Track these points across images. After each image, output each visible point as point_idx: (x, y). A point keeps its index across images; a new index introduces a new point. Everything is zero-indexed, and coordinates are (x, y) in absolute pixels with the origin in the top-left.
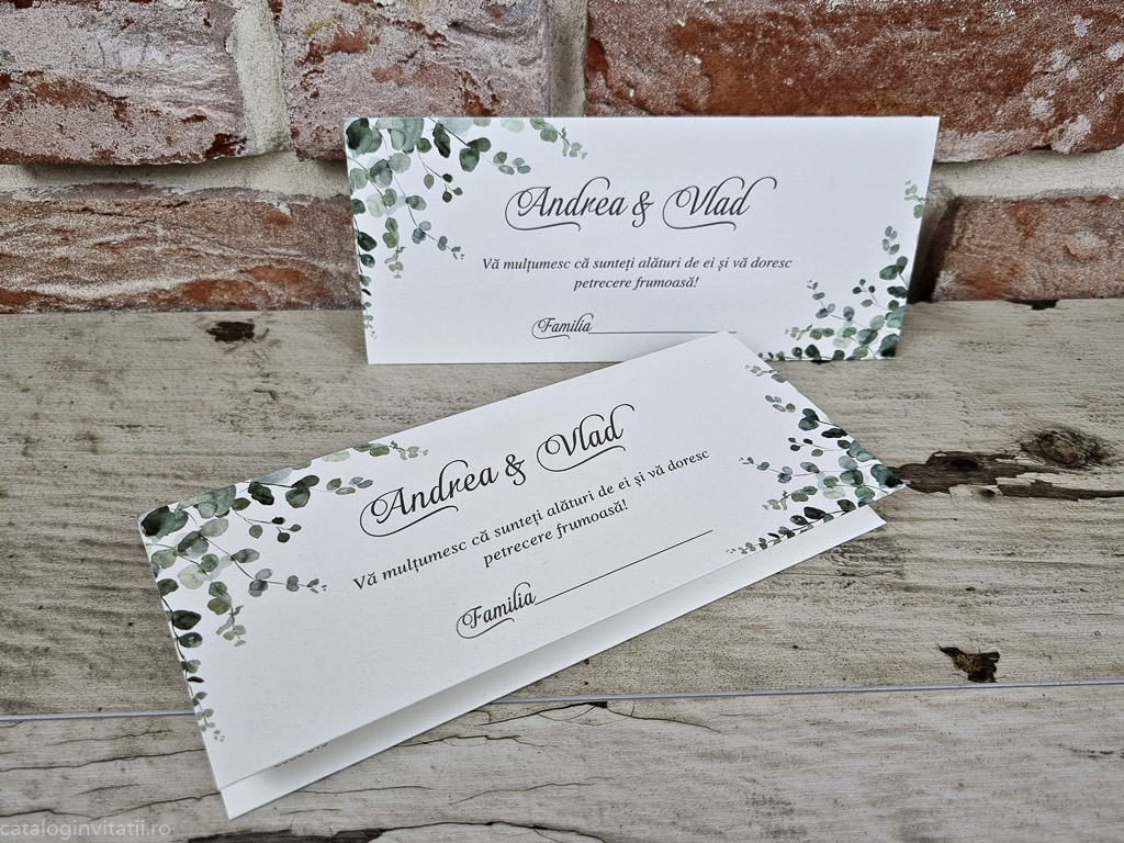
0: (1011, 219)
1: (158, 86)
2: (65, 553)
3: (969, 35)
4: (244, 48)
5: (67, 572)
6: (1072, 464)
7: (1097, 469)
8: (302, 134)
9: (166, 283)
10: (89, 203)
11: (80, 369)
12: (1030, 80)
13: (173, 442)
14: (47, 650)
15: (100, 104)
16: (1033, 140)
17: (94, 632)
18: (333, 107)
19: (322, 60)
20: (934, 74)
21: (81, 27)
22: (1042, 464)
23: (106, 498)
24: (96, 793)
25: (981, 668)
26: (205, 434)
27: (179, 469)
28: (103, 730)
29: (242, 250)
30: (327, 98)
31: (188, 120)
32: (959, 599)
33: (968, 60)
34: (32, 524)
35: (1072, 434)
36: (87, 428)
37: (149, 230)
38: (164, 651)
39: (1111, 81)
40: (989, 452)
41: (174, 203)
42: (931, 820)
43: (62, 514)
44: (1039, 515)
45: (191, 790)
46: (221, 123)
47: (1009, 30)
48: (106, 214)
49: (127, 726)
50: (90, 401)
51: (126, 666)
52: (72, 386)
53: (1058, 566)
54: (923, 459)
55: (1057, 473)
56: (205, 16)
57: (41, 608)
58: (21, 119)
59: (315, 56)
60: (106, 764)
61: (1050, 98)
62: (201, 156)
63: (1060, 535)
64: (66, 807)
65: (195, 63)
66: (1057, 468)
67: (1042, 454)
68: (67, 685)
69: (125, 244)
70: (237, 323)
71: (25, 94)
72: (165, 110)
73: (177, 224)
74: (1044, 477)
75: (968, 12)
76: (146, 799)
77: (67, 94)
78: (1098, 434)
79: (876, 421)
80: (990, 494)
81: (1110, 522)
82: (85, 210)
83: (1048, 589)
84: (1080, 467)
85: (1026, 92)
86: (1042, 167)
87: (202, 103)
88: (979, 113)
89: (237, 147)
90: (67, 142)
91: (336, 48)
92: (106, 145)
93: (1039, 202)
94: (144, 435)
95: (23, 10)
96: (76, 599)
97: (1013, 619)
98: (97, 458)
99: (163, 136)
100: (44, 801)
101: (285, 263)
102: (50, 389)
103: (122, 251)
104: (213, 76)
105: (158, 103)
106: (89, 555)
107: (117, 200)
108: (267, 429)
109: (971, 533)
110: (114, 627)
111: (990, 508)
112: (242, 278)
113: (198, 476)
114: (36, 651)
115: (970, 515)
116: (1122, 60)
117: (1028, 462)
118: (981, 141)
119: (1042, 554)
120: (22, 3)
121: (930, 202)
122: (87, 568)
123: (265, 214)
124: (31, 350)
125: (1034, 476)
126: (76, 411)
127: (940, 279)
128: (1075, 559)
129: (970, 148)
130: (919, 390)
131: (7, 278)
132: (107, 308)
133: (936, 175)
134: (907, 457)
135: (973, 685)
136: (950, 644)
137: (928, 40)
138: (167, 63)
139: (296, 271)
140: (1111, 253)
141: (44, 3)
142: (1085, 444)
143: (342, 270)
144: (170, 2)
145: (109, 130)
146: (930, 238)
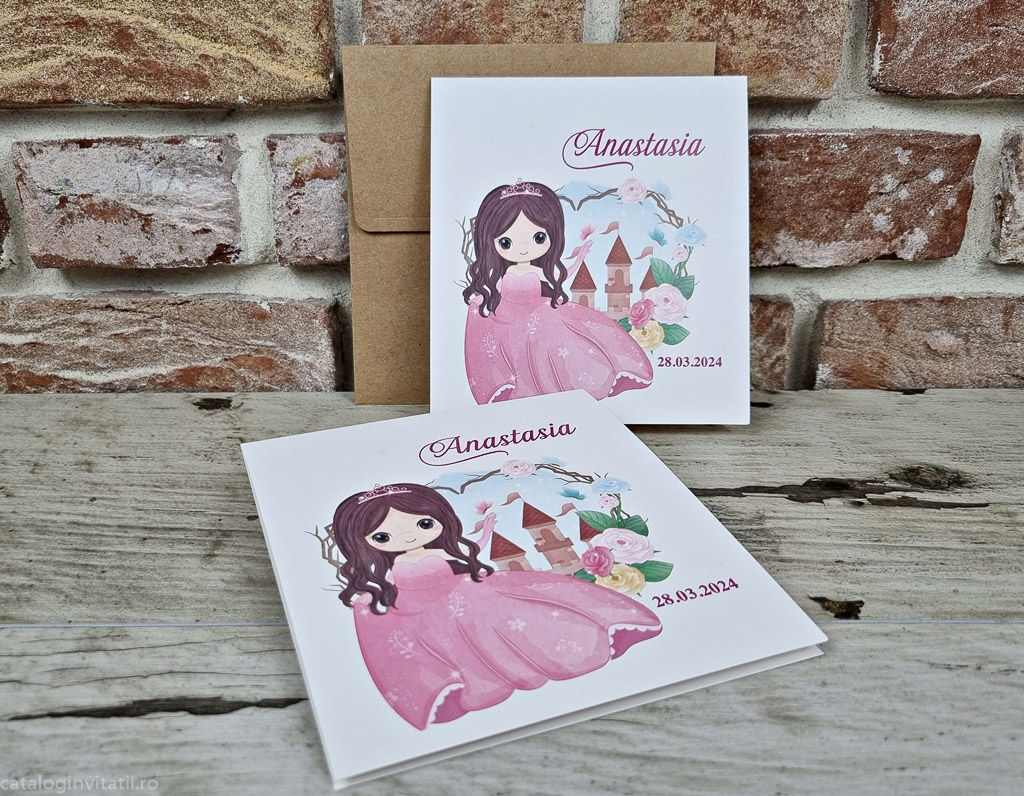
0: (872, 316)
1: (177, 207)
2: (56, 529)
3: (813, 163)
4: (246, 179)
5: (55, 541)
6: (936, 486)
7: (958, 490)
8: (284, 243)
9: (164, 370)
10: (112, 301)
11: (85, 424)
12: (869, 199)
13: (155, 466)
14: (31, 586)
15: (132, 220)
16: (880, 249)
17: (72, 576)
18: (310, 222)
19: (304, 185)
20: (788, 195)
21: (126, 162)
22: (909, 486)
24: (57, 672)
25: (849, 610)
26: (182, 462)
27: (158, 482)
28: (69, 634)
29: (228, 342)
30: (305, 214)
31: (197, 232)
32: (828, 567)
33: (815, 184)
34: (32, 512)
35: (937, 469)
36: (85, 458)
37: (156, 325)
38: (129, 588)
39: (937, 200)
40: (860, 478)
41: (179, 302)
42: (795, 704)
43: (56, 507)
44: (904, 517)
45: (139, 671)
46: (222, 235)
47: (844, 160)
48: (123, 311)
49: (91, 632)
50: (89, 442)
51: (96, 596)
52: (77, 434)
53: (921, 548)
54: (801, 482)
55: (922, 492)
56: (219, 154)
57: (30, 561)
58: (70, 232)
59: (299, 182)
60: (69, 655)
61: (888, 214)
62: (204, 262)
63: (923, 530)
64: (33, 679)
65: (207, 190)
66: (922, 489)
67: (909, 480)
68: (46, 606)
69: (135, 335)
70: (218, 399)
71: (76, 212)
72: (180, 225)
73: (178, 319)
74: (908, 494)
75: (808, 146)
76: (100, 676)
77: (108, 212)
78: (960, 469)
79: (760, 459)
80: (860, 504)
81: (970, 522)
82: (108, 307)
83: (911, 562)
84: (943, 489)
85: (867, 208)
86: (895, 276)
87: (209, 220)
88: (831, 226)
89: (233, 256)
90: (102, 250)
91: (315, 176)
92: (132, 252)
93: (894, 302)
94: (132, 462)
95: (85, 149)
96: (61, 556)
97: (877, 581)
98: (91, 475)
99: (176, 245)
100: (14, 676)
101: (262, 352)
102: (59, 435)
103: (132, 341)
104: (219, 200)
105: (176, 219)
106: (76, 531)
107: (134, 299)
108: (233, 460)
109: (841, 527)
110: (89, 573)
111: (860, 512)
112: (226, 365)
113: (173, 486)
114: (22, 586)
115: (840, 516)
116: (943, 183)
117: (895, 485)
118: (836, 250)
119: (906, 541)
120: (85, 144)
121: (803, 307)
122: (72, 539)
123: (249, 310)
124: (47, 414)
125: (900, 494)
126: (78, 448)
127: (819, 372)
128: (936, 545)
129: (827, 255)
130: (799, 441)
131: (37, 364)
132: (113, 391)
133: (804, 283)
134: (786, 481)
135: (839, 621)
136: (819, 595)
137: (780, 168)
138: (186, 191)
139: (271, 360)
140: (968, 350)
141: (101, 145)
142: (948, 475)
143: (308, 360)
144: (194, 142)
145: (135, 240)
146: (808, 340)
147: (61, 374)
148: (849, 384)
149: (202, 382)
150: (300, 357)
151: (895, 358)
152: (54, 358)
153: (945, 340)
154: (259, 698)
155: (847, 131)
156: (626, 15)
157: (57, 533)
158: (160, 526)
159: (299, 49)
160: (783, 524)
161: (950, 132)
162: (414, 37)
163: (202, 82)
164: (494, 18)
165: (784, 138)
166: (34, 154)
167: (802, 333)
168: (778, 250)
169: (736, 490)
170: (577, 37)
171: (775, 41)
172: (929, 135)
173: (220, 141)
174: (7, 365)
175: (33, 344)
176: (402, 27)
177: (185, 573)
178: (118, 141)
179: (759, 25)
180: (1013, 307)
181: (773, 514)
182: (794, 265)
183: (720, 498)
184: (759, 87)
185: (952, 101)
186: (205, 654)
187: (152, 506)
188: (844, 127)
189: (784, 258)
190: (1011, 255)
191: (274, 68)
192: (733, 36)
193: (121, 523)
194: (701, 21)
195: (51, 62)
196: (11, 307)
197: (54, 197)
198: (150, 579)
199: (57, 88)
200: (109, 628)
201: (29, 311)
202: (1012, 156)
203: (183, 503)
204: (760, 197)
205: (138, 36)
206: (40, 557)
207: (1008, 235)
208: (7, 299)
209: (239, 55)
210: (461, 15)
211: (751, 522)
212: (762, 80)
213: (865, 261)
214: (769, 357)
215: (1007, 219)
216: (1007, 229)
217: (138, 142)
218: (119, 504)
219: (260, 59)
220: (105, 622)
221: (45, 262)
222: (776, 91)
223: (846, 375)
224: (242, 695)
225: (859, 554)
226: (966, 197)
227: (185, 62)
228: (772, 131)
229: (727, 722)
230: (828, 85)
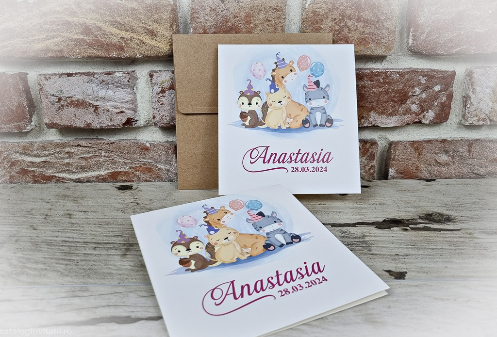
0: (412, 148)
1: (110, 102)
3: (384, 83)
4: (140, 90)
5: (56, 249)
6: (439, 222)
7: (449, 223)
8: (157, 117)
9: (103, 173)
10: (80, 143)
11: (68, 197)
12: (409, 98)
13: (100, 216)
14: (46, 269)
15: (90, 107)
16: (414, 119)
18: (167, 108)
19: (165, 92)
20: (374, 96)
21: (87, 83)
22: (428, 222)
23: (73, 230)
24: (59, 306)
25: (400, 276)
26: (111, 214)
27: (101, 222)
28: (63, 290)
29: (131, 160)
30: (165, 105)
31: (118, 113)
32: (392, 257)
33: (386, 91)
34: (45, 236)
35: (440, 214)
36: (68, 212)
37: (100, 153)
38: (89, 269)
39: (438, 98)
40: (407, 218)
41: (110, 143)
43: (56, 234)
44: (425, 235)
45: (94, 305)
46: (129, 114)
47: (398, 81)
49: (73, 289)
50: (70, 205)
51: (75, 273)
52: (65, 202)
53: (432, 249)
54: (381, 220)
56: (128, 79)
57: (45, 258)
58: (62, 113)
59: (163, 91)
60: (63, 299)
61: (417, 104)
62: (121, 125)
63: (433, 240)
64: (47, 309)
65: (123, 95)
66: (433, 223)
67: (427, 219)
68: (52, 277)
69: (90, 158)
70: (127, 186)
71: (65, 104)
72: (111, 110)
73: (109, 150)
74: (427, 225)
75: (382, 76)
76: (77, 308)
77: (79, 104)
78: (450, 214)
79: (364, 210)
80: (407, 230)
81: (453, 237)
82: (79, 145)
83: (428, 255)
84: (442, 223)
85: (408, 102)
86: (421, 130)
87: (124, 107)
88: (393, 109)
89: (134, 123)
90: (76, 120)
91: (170, 89)
92: (89, 121)
93: (421, 142)
94: (89, 214)
95: (70, 77)
96: (59, 255)
97: (413, 263)
98: (71, 220)
99: (109, 118)
101: (146, 165)
102: (57, 202)
103: (89, 160)
104: (128, 99)
105: (109, 107)
106: (65, 245)
107: (90, 142)
108: (134, 212)
109: (398, 240)
110: (71, 263)
111: (406, 233)
112: (130, 170)
113: (108, 224)
114: (42, 269)
115: (398, 235)
116: (440, 91)
117: (422, 221)
118: (395, 119)
119: (426, 246)
120: (69, 75)
121: (382, 144)
122: (64, 248)
123: (141, 147)
124: (51, 193)
125: (424, 225)
126: (65, 208)
127: (390, 172)
128: (439, 247)
129: (392, 122)
130: (381, 202)
131: (46, 171)
132: (80, 182)
133: (382, 134)
134: (375, 220)
135: (396, 280)
136: (388, 269)
137: (370, 85)
138: (114, 95)
139: (150, 168)
140: (454, 162)
141: (77, 75)
142: (445, 217)
143: (166, 168)
144: (117, 74)
145: (91, 116)
146: (385, 158)
147: (57, 175)
148: (403, 177)
149: (120, 178)
150: (163, 167)
151: (423, 166)
152: (54, 168)
153: (444, 158)
154: (147, 316)
155: (399, 69)
156: (304, 21)
157: (56, 245)
158: (102, 242)
159: (163, 34)
160: (373, 238)
161: (443, 70)
162: (213, 30)
163: (121, 49)
164: (247, 22)
165: (372, 72)
166: (47, 79)
167: (382, 155)
168: (371, 120)
169: (353, 224)
170: (283, 30)
171: (368, 32)
172: (433, 71)
173: (129, 73)
174: (33, 171)
175: (45, 162)
176: (208, 25)
177: (113, 263)
178: (84, 74)
179: (360, 25)
180: (472, 144)
181: (369, 234)
182: (378, 126)
183: (346, 227)
184: (361, 51)
185: (443, 57)
186: (123, 298)
187: (98, 233)
188: (398, 68)
189: (373, 123)
190: (470, 121)
191: (153, 43)
192: (349, 30)
193: (85, 241)
194: (335, 23)
195: (55, 40)
196: (35, 145)
197: (55, 98)
198: (98, 265)
199: (58, 51)
200: (81, 287)
201: (44, 148)
202: (469, 79)
203: (112, 232)
204: (362, 97)
205: (94, 29)
206: (49, 256)
207: (469, 113)
208: (33, 142)
209: (137, 37)
210: (233, 21)
211: (359, 238)
212: (362, 48)
213: (408, 124)
214: (368, 165)
215: (468, 106)
216: (468, 110)
217: (93, 74)
218: (84, 232)
219: (147, 39)
220: (78, 284)
221: (51, 126)
222: (368, 53)
223: (401, 173)
224: (139, 315)
225: (405, 251)
226: (450, 97)
227: (114, 40)
228: (367, 69)
229: (348, 324)
230: (390, 50)
